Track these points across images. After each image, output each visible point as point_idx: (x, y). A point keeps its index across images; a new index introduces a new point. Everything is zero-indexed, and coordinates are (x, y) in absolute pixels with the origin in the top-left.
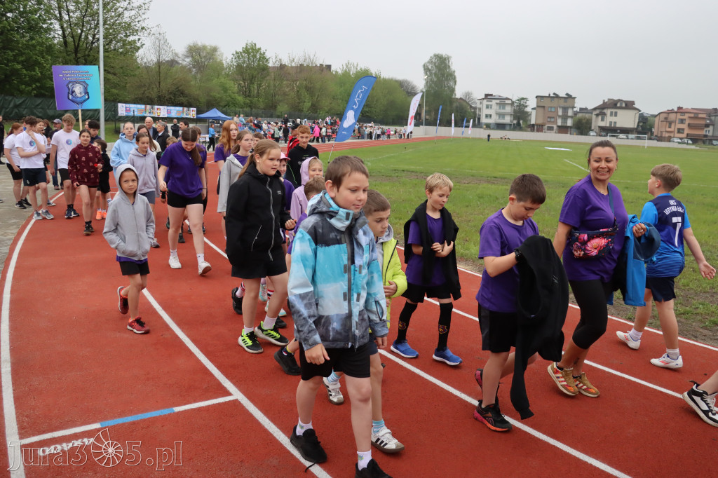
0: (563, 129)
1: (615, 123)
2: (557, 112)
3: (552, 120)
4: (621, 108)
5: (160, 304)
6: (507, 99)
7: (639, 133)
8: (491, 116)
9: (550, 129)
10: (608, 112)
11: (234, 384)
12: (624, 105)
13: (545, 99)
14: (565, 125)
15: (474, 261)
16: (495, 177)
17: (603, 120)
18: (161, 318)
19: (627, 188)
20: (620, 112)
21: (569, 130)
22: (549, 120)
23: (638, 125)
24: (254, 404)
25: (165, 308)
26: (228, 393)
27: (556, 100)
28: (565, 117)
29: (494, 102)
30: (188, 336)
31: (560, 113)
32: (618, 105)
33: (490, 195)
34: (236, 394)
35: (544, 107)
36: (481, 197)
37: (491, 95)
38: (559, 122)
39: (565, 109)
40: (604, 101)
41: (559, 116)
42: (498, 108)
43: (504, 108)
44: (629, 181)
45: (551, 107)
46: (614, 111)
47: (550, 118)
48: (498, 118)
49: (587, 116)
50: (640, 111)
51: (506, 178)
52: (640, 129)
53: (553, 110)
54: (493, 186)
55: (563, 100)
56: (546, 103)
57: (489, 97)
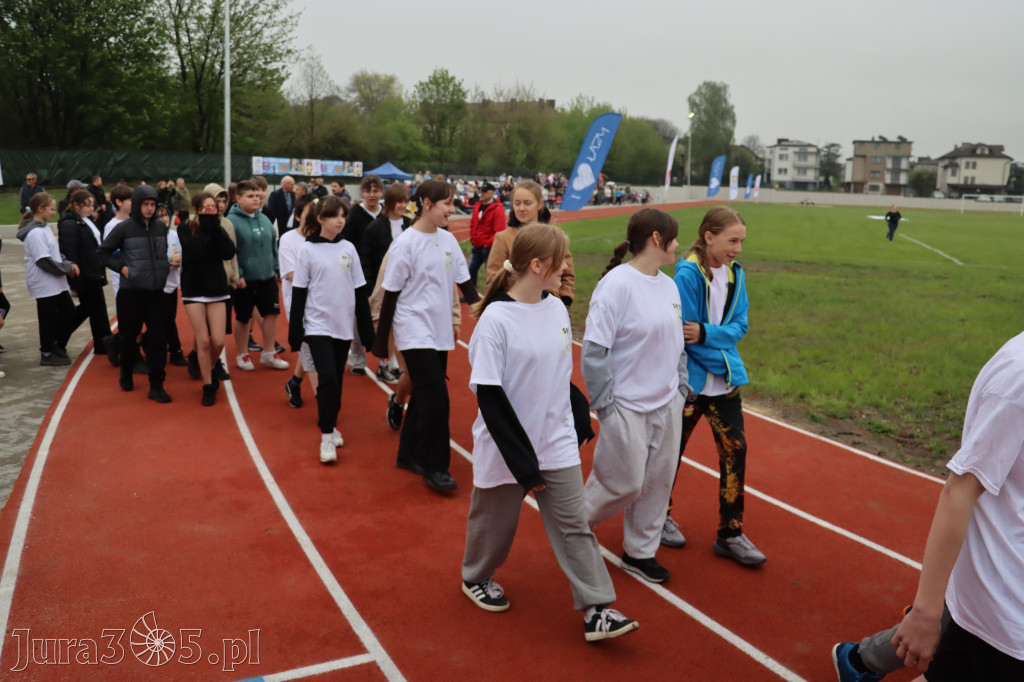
0: (893, 189)
1: (973, 179)
2: (885, 164)
3: (877, 175)
4: (982, 156)
5: (273, 471)
6: (810, 145)
7: (1010, 192)
8: (786, 170)
9: (874, 188)
10: (962, 162)
11: (374, 629)
12: (987, 152)
13: (867, 145)
14: (897, 182)
15: (774, 400)
16: (798, 262)
17: (954, 174)
18: (269, 498)
19: (1003, 278)
20: (980, 162)
21: (902, 190)
22: (872, 175)
23: (1009, 182)
24: (403, 672)
25: (279, 479)
26: (360, 649)
27: (883, 146)
28: (896, 171)
29: (790, 151)
30: (309, 532)
31: (889, 164)
32: (979, 152)
33: (792, 291)
34: (375, 652)
35: (864, 157)
36: (778, 293)
37: (786, 140)
38: (888, 179)
39: (897, 160)
40: (956, 146)
41: (888, 170)
42: (797, 158)
43: (805, 159)
44: (1004, 267)
45: (876, 157)
46: (971, 160)
47: (874, 172)
48: (796, 172)
49: (930, 169)
50: (1012, 160)
51: (812, 263)
52: (1012, 186)
53: (878, 160)
54: (796, 276)
55: (893, 146)
56: (869, 151)
57: (783, 143)
